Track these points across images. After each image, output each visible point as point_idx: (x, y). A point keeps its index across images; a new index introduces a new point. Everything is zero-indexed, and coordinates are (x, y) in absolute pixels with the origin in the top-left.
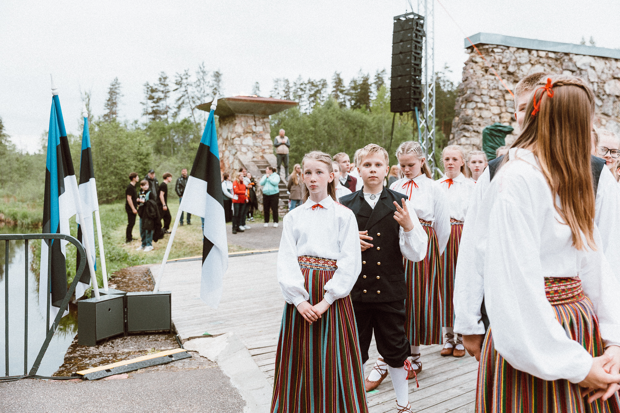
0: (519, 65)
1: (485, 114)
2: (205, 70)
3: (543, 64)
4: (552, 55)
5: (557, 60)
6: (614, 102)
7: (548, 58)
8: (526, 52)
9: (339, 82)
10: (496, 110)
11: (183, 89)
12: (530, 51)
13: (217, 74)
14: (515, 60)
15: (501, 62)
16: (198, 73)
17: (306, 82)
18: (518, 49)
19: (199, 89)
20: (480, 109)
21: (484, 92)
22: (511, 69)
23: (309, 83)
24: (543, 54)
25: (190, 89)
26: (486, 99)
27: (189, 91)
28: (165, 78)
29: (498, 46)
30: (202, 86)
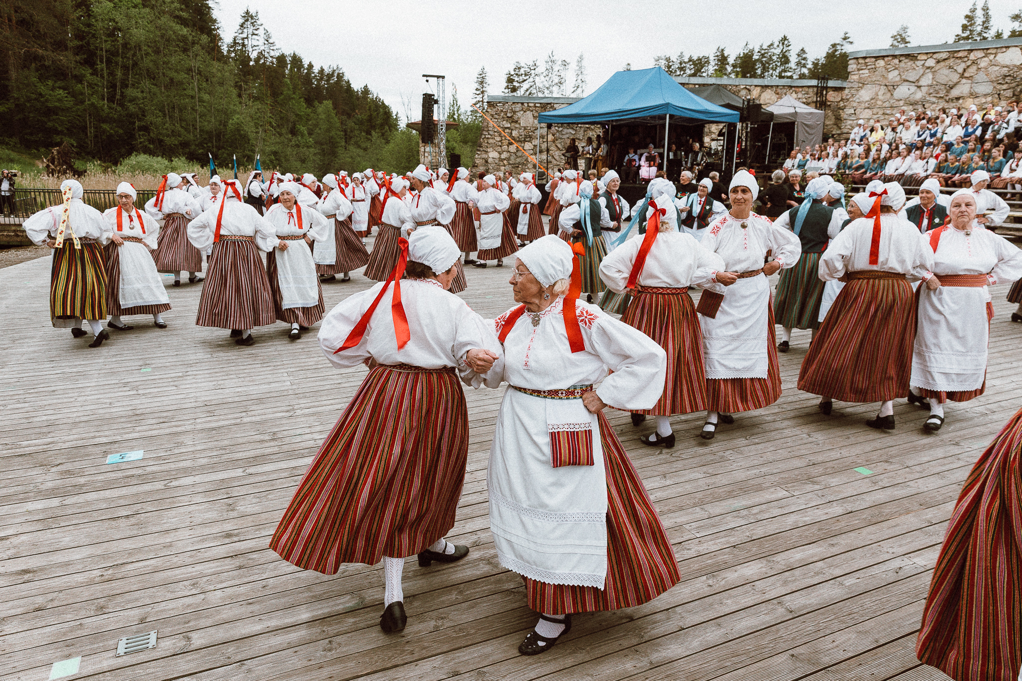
0: (515, 112)
1: (491, 141)
2: (553, 59)
3: (532, 111)
4: (537, 105)
5: (542, 108)
6: (585, 131)
7: (535, 107)
8: (520, 105)
9: (722, 59)
10: (498, 139)
11: (531, 80)
12: (522, 104)
13: (564, 63)
14: (512, 109)
15: (502, 111)
16: (547, 62)
17: (686, 60)
18: (514, 103)
19: (547, 78)
20: (488, 138)
21: (490, 129)
22: (509, 115)
23: (690, 61)
24: (530, 105)
25: (537, 79)
26: (491, 133)
27: (536, 82)
28: (519, 68)
29: (500, 102)
30: (550, 74)
